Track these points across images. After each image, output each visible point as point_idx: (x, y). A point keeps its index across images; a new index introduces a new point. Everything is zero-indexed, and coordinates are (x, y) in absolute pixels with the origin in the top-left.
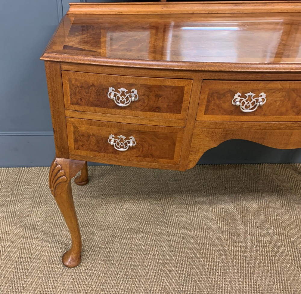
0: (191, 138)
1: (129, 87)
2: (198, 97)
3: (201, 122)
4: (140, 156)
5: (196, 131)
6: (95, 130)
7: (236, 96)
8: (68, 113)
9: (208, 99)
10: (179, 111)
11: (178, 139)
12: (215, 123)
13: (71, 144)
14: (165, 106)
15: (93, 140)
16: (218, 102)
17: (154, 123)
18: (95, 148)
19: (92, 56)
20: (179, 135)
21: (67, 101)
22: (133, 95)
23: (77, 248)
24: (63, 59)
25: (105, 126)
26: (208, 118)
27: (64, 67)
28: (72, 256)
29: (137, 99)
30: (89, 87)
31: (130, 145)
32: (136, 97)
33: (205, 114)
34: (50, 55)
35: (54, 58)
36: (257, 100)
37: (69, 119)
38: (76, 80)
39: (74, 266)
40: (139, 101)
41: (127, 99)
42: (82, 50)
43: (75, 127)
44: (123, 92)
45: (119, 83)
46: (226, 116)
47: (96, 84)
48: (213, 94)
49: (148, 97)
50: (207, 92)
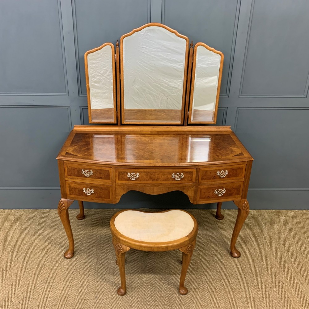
0: (115, 189)
1: (90, 169)
2: (114, 174)
3: (117, 183)
4: (96, 197)
5: (117, 187)
6: (77, 186)
7: (128, 174)
8: (66, 179)
9: (118, 175)
10: (109, 179)
11: (110, 190)
12: (122, 184)
13: (68, 192)
14: (104, 177)
15: (77, 191)
16: (122, 176)
17: (100, 184)
18: (78, 194)
19: (76, 158)
20: (111, 189)
21: (66, 174)
22: (91, 173)
23: (71, 248)
24: (65, 159)
25: (82, 184)
26: (120, 182)
27: (65, 162)
28: (69, 252)
29: (93, 174)
30: (74, 169)
31: (92, 192)
32: (92, 173)
33: (119, 180)
34: (60, 157)
35: (61, 158)
36: (136, 175)
37: (67, 181)
38: (69, 166)
39: (70, 258)
40: (93, 175)
41: (89, 174)
42: (73, 155)
43: (69, 185)
44: (87, 171)
45: (85, 168)
46: (127, 181)
47: (77, 168)
48: (120, 173)
49: (97, 173)
50: (118, 172)
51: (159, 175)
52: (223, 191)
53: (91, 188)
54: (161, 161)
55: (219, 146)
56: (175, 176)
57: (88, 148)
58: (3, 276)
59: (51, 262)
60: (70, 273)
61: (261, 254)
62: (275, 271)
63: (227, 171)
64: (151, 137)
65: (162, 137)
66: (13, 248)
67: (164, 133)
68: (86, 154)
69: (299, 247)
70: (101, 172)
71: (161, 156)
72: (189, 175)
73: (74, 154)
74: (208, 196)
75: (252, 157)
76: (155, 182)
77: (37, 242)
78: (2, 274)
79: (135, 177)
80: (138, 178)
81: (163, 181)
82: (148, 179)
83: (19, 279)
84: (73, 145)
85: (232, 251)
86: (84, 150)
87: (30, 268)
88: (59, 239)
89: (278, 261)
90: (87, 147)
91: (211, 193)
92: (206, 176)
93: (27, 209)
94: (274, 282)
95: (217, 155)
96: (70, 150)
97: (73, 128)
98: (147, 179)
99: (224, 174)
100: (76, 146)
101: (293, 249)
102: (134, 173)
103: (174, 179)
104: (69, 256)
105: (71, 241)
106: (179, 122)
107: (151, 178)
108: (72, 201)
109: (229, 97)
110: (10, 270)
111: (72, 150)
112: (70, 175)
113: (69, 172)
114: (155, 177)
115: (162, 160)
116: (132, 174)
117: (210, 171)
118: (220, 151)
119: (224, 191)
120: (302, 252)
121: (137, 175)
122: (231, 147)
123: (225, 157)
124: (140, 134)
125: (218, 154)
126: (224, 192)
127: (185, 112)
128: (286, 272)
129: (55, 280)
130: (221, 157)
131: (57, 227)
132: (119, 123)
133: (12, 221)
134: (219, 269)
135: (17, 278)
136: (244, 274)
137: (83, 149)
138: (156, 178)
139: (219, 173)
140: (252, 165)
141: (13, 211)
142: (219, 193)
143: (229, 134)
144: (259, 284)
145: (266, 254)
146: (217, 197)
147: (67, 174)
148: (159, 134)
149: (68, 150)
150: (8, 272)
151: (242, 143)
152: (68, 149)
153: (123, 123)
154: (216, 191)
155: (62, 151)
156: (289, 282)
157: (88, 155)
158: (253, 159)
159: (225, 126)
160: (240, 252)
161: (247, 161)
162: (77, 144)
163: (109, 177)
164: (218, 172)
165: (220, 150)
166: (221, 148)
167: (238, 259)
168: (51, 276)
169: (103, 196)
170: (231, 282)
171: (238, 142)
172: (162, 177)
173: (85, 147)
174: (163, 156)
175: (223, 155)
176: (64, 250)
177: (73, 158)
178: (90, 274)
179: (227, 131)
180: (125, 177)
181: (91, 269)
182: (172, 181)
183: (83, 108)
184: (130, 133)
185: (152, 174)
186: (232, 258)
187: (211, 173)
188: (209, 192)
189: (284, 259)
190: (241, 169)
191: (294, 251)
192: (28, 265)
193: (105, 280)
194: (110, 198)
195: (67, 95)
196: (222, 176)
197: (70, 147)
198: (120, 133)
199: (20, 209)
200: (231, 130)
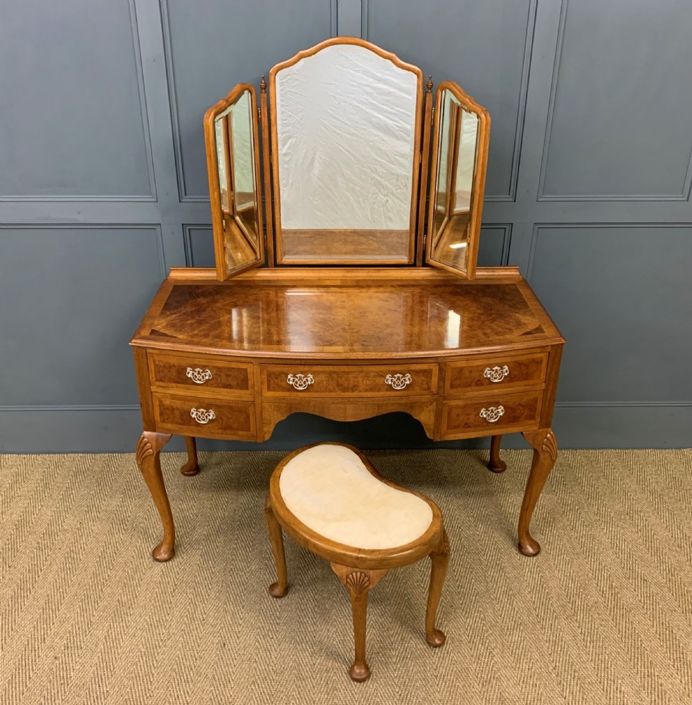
0: (262, 411)
1: (204, 367)
2: (259, 377)
3: (266, 397)
4: (220, 428)
5: (264, 405)
6: (178, 404)
7: (289, 377)
8: (153, 388)
9: (268, 379)
10: (247, 389)
11: (251, 412)
12: (278, 398)
13: (157, 417)
14: (235, 383)
15: (177, 413)
16: (276, 381)
17: (229, 398)
18: (180, 421)
19: (173, 342)
20: (251, 409)
21: (152, 378)
22: (208, 375)
23: (169, 538)
24: (148, 344)
25: (187, 400)
26: (271, 394)
27: (149, 351)
28: (164, 548)
29: (211, 378)
30: (170, 367)
31: (211, 418)
32: (210, 376)
33: (268, 390)
34: (137, 341)
35: (141, 344)
36: (307, 380)
37: (154, 394)
38: (159, 361)
39: (166, 561)
40: (212, 379)
41: (203, 377)
42: (165, 335)
43: (160, 401)
44: (199, 372)
45: (195, 365)
46: (286, 393)
47: (176, 364)
48: (270, 374)
49: (220, 376)
50: (266, 374)
51: (356, 379)
52: (498, 412)
53: (208, 407)
54: (361, 347)
55: (490, 312)
56: (392, 381)
57: (201, 319)
58: (19, 600)
59: (124, 571)
60: (165, 593)
61: (585, 548)
62: (614, 584)
63: (506, 368)
64: (342, 292)
65: (367, 292)
66: (40, 541)
67: (370, 283)
68: (195, 332)
69: (669, 531)
70: (229, 373)
71: (362, 336)
72: (423, 378)
73: (170, 334)
74: (466, 424)
75: (561, 336)
76: (349, 393)
77: (94, 526)
78: (18, 597)
79: (305, 383)
80: (311, 385)
81: (366, 391)
82: (334, 388)
83: (54, 607)
84: (168, 313)
85: (522, 541)
86: (192, 323)
87: (79, 584)
88: (143, 518)
89: (621, 563)
90: (199, 316)
91: (472, 417)
92: (460, 379)
93: (72, 452)
94: (611, 609)
95: (485, 334)
96: (160, 325)
97: (169, 273)
98: (331, 387)
99: (499, 375)
100: (174, 316)
101: (655, 536)
102: (303, 376)
103: (390, 388)
104: (164, 556)
105: (167, 524)
106: (404, 259)
107: (339, 385)
108: (168, 437)
109: (515, 201)
110: (33, 587)
111: (164, 324)
112: (161, 380)
113: (159, 372)
114: (349, 384)
115: (363, 345)
116: (297, 378)
117: (470, 369)
118: (492, 325)
119: (500, 410)
120: (675, 541)
121: (309, 379)
122: (517, 315)
123: (502, 338)
124: (318, 286)
125: (488, 331)
126: (501, 414)
127: (418, 237)
128: (638, 586)
129: (133, 609)
130: (493, 337)
131: (138, 493)
132: (271, 261)
133: (38, 480)
134: (491, 581)
135: (50, 605)
136: (547, 591)
137: (189, 322)
138: (351, 384)
139: (489, 372)
140: (561, 354)
141: (39, 457)
142: (489, 415)
143: (514, 285)
144: (577, 613)
145: (596, 547)
146: (485, 424)
147: (154, 379)
148: (359, 285)
149: (157, 325)
150: (30, 593)
151: (542, 306)
152: (156, 322)
153: (279, 261)
154: (483, 411)
155: (142, 327)
156: (643, 607)
157: (201, 336)
158: (563, 341)
159: (507, 265)
160: (539, 543)
161: (552, 346)
162: (176, 311)
163: (248, 385)
164: (487, 371)
165: (494, 320)
166: (494, 316)
167: (535, 558)
168: (124, 599)
169: (235, 426)
170: (516, 609)
171: (534, 303)
172: (365, 382)
173: (193, 318)
174: (365, 336)
175: (497, 334)
176: (153, 544)
177: (168, 342)
178: (209, 595)
179: (509, 277)
180: (283, 384)
181: (211, 585)
182: (387, 390)
183: (189, 229)
184: (295, 284)
185: (341, 377)
186: (521, 556)
187: (470, 372)
188: (468, 415)
189: (634, 557)
190: (537, 363)
191: (657, 539)
192: (74, 576)
193: (243, 607)
194: (249, 431)
195: (154, 200)
196: (495, 378)
197: (160, 316)
198: (273, 284)
199: (54, 453)
200: (521, 274)
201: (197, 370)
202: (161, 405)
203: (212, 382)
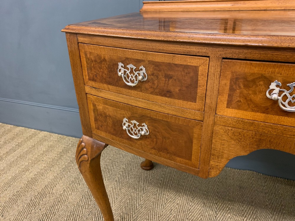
0: (212, 137)
2: (217, 82)
3: (222, 117)
4: (154, 148)
5: (216, 128)
6: (110, 111)
7: (273, 86)
9: (231, 86)
10: (193, 99)
11: (195, 136)
12: (241, 121)
13: (93, 124)
14: (177, 90)
15: (110, 121)
16: (245, 92)
17: (167, 111)
18: (113, 131)
20: (196, 130)
21: (86, 76)
22: (142, 74)
25: (119, 107)
26: (231, 113)
27: (81, 39)
29: (145, 79)
30: (101, 62)
31: (143, 133)
32: (144, 76)
33: (228, 107)
37: (88, 96)
38: (90, 53)
40: (148, 81)
43: (94, 105)
44: (132, 69)
45: (127, 58)
46: (259, 114)
47: (106, 58)
48: (237, 79)
49: (157, 77)
50: (230, 76)
53: (141, 119)
70: (171, 73)
108: (102, 145)
113: (91, 69)
147: (87, 78)
163: (196, 93)
169: (172, 149)
194: (190, 159)
201: (130, 66)
202: (95, 110)
203: (147, 85)
